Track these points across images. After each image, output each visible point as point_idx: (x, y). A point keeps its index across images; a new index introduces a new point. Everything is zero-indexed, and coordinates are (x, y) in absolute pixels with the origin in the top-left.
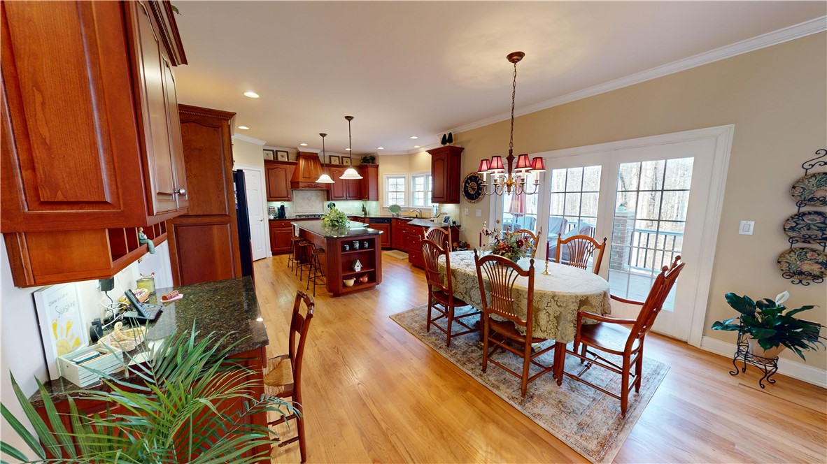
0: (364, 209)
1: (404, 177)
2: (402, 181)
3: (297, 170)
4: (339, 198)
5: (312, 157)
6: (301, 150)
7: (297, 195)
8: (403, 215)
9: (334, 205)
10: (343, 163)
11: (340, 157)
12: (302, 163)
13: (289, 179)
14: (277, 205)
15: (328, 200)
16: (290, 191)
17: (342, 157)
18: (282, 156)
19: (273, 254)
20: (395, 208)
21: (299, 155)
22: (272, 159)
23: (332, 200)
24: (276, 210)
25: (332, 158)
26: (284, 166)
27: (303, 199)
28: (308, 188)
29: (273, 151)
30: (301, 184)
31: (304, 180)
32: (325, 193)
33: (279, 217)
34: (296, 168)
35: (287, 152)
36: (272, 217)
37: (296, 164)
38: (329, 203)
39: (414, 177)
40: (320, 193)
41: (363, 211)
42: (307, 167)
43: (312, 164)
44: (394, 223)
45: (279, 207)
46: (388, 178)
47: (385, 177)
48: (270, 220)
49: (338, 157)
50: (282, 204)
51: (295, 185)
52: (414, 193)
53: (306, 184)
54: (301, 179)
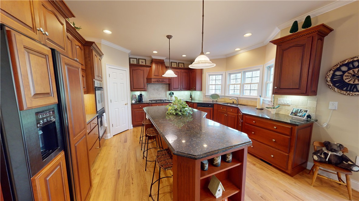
0: (191, 96)
1: (222, 75)
2: (220, 77)
3: (151, 70)
4: (177, 89)
5: (160, 62)
6: (154, 57)
7: (151, 87)
8: (220, 101)
9: (173, 94)
10: (179, 66)
11: (178, 63)
12: (154, 66)
13: (146, 77)
14: (138, 93)
15: (169, 90)
16: (146, 84)
17: (179, 63)
18: (142, 62)
19: (133, 126)
20: (215, 96)
21: (153, 61)
22: (136, 63)
23: (172, 90)
24: (137, 96)
25: (172, 63)
26: (143, 68)
27: (154, 89)
28: (157, 83)
29: (137, 59)
30: (153, 80)
31: (154, 77)
32: (168, 85)
33: (139, 101)
34: (150, 69)
35: (145, 60)
36: (134, 102)
37: (150, 67)
38: (170, 92)
39: (230, 74)
40: (165, 86)
41: (191, 97)
42: (157, 69)
43: (160, 67)
44: (215, 107)
45: (139, 94)
46: (210, 75)
47: (207, 75)
48: (132, 104)
49: (176, 63)
50: (141, 93)
51: (149, 81)
52: (229, 85)
53: (156, 80)
54: (153, 76)
